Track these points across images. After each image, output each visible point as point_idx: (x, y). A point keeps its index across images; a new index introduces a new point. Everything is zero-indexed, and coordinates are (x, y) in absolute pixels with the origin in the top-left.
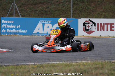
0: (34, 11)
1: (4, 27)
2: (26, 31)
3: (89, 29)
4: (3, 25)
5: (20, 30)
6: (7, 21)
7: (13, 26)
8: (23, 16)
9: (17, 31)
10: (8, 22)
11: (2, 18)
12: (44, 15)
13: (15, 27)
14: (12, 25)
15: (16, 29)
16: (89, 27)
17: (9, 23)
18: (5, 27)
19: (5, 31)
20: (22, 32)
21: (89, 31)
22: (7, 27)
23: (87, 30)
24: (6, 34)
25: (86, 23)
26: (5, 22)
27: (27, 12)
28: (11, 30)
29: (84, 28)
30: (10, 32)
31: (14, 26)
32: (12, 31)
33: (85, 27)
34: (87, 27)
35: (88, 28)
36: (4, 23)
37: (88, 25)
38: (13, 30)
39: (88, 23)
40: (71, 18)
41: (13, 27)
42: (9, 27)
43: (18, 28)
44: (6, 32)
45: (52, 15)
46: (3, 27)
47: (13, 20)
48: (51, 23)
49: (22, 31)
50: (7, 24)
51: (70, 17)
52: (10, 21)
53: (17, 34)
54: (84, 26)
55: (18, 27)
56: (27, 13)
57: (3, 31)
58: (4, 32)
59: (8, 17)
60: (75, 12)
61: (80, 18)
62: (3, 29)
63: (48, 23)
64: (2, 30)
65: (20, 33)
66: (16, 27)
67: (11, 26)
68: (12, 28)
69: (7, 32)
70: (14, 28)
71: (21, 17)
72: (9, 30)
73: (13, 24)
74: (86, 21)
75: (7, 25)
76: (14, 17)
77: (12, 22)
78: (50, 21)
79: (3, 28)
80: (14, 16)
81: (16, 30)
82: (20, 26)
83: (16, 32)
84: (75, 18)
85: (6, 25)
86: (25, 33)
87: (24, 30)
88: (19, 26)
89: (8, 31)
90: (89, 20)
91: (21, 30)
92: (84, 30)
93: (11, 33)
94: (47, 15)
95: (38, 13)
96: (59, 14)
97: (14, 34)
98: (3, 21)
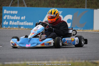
1: (7, 18)
4: (6, 16)
5: (24, 22)
6: (10, 11)
7: (17, 17)
9: (22, 24)
10: (12, 12)
11: (3, 7)
12: (56, 4)
14: (15, 16)
15: (21, 21)
17: (12, 14)
18: (8, 18)
19: (7, 23)
20: (27, 25)
22: (9, 18)
24: (9, 27)
26: (8, 12)
28: (14, 22)
30: (13, 24)
31: (18, 17)
32: (15, 23)
36: (6, 14)
38: (16, 22)
40: (86, 8)
42: (12, 19)
43: (23, 19)
44: (8, 25)
45: (65, 4)
46: (5, 18)
47: (16, 11)
49: (28, 23)
52: (14, 11)
53: (22, 27)
55: (22, 18)
56: (35, 2)
57: (5, 23)
58: (6, 24)
59: (11, 6)
61: (97, 9)
62: (6, 21)
64: (4, 22)
65: (25, 25)
66: (20, 18)
67: (15, 18)
68: (16, 19)
69: (10, 24)
70: (18, 20)
71: (26, 7)
72: (12, 22)
73: (17, 15)
76: (18, 7)
77: (16, 12)
80: (18, 5)
81: (20, 23)
82: (25, 17)
83: (21, 25)
85: (8, 16)
86: (31, 26)
87: (30, 22)
88: (23, 17)
89: (11, 23)
91: (26, 22)
93: (14, 26)
94: (59, 4)
95: (48, 2)
96: (74, 3)
97: (18, 27)
98: (5, 11)
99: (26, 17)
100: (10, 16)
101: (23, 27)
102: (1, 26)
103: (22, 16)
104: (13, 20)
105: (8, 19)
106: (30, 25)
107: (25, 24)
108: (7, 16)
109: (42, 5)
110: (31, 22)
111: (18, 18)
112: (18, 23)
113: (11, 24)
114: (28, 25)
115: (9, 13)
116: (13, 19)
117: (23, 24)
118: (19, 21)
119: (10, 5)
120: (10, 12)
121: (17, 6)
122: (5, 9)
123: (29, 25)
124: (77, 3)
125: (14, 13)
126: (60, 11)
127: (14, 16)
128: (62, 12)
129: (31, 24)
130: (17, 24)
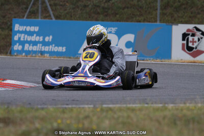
0: (80, 8)
1: (19, 38)
2: (64, 49)
3: (194, 46)
4: (18, 34)
5: (51, 47)
6: (25, 27)
7: (38, 37)
8: (57, 17)
9: (46, 49)
10: (28, 29)
11: (14, 20)
12: (101, 16)
13: (41, 40)
14: (35, 35)
15: (45, 43)
16: (193, 42)
17: (30, 31)
18: (22, 39)
19: (20, 48)
20: (55, 50)
21: (194, 50)
22: (24, 38)
23: (190, 49)
24: (24, 54)
25: (189, 35)
26: (22, 28)
27: (66, 10)
28: (33, 46)
29: (183, 45)
30: (30, 49)
31: (40, 36)
32: (35, 48)
33: (185, 42)
34: (191, 42)
35: (193, 44)
36: (19, 32)
37: (193, 39)
38: (37, 45)
39: (193, 35)
40: (158, 23)
41: (37, 40)
42: (29, 40)
43: (49, 41)
44: (23, 50)
45: (118, 16)
46: (16, 38)
48: (116, 33)
49: (56, 47)
50: (25, 32)
51: (156, 21)
52: (32, 27)
53: (46, 55)
54: (183, 39)
55: (47, 39)
56: (66, 12)
57: (17, 47)
58: (18, 50)
59: (27, 18)
60: (164, 11)
61: (177, 24)
62: (18, 44)
63: (110, 32)
64: (15, 46)
65: (51, 51)
66: (44, 39)
67: (34, 38)
68: (35, 41)
69: (25, 49)
70: (39, 42)
71: (54, 20)
72: (30, 45)
73: (38, 34)
74: (188, 30)
75: (25, 34)
76: (40, 19)
77: (37, 29)
78: (114, 29)
79: (16, 41)
80: (40, 17)
81: (43, 47)
82: (51, 37)
83: (44, 51)
84: (165, 24)
85: (23, 35)
86: (62, 52)
87: (60, 46)
88: (49, 36)
89: (27, 47)
90: (195, 27)
91: (53, 45)
92: (183, 49)
94: (106, 16)
95: (88, 11)
96: (133, 14)
97: (39, 54)
98: (17, 27)
99: (53, 37)
100: (26, 36)
101: (48, 55)
102: (10, 53)
103: (46, 36)
104: (30, 43)
105: (22, 41)
106: (60, 52)
107: (52, 49)
108: (20, 35)
109: (78, 16)
110: (63, 47)
111: (40, 39)
112: (39, 48)
113: (27, 49)
114: (57, 52)
115: (24, 30)
116: (31, 41)
117: (49, 49)
118: (41, 45)
119: (25, 16)
120: (26, 29)
121: (38, 18)
122: (17, 23)
123: (59, 50)
124: (138, 14)
125: (33, 30)
126: (114, 27)
127: (33, 35)
128: (116, 28)
129: (62, 50)
130: (38, 50)
